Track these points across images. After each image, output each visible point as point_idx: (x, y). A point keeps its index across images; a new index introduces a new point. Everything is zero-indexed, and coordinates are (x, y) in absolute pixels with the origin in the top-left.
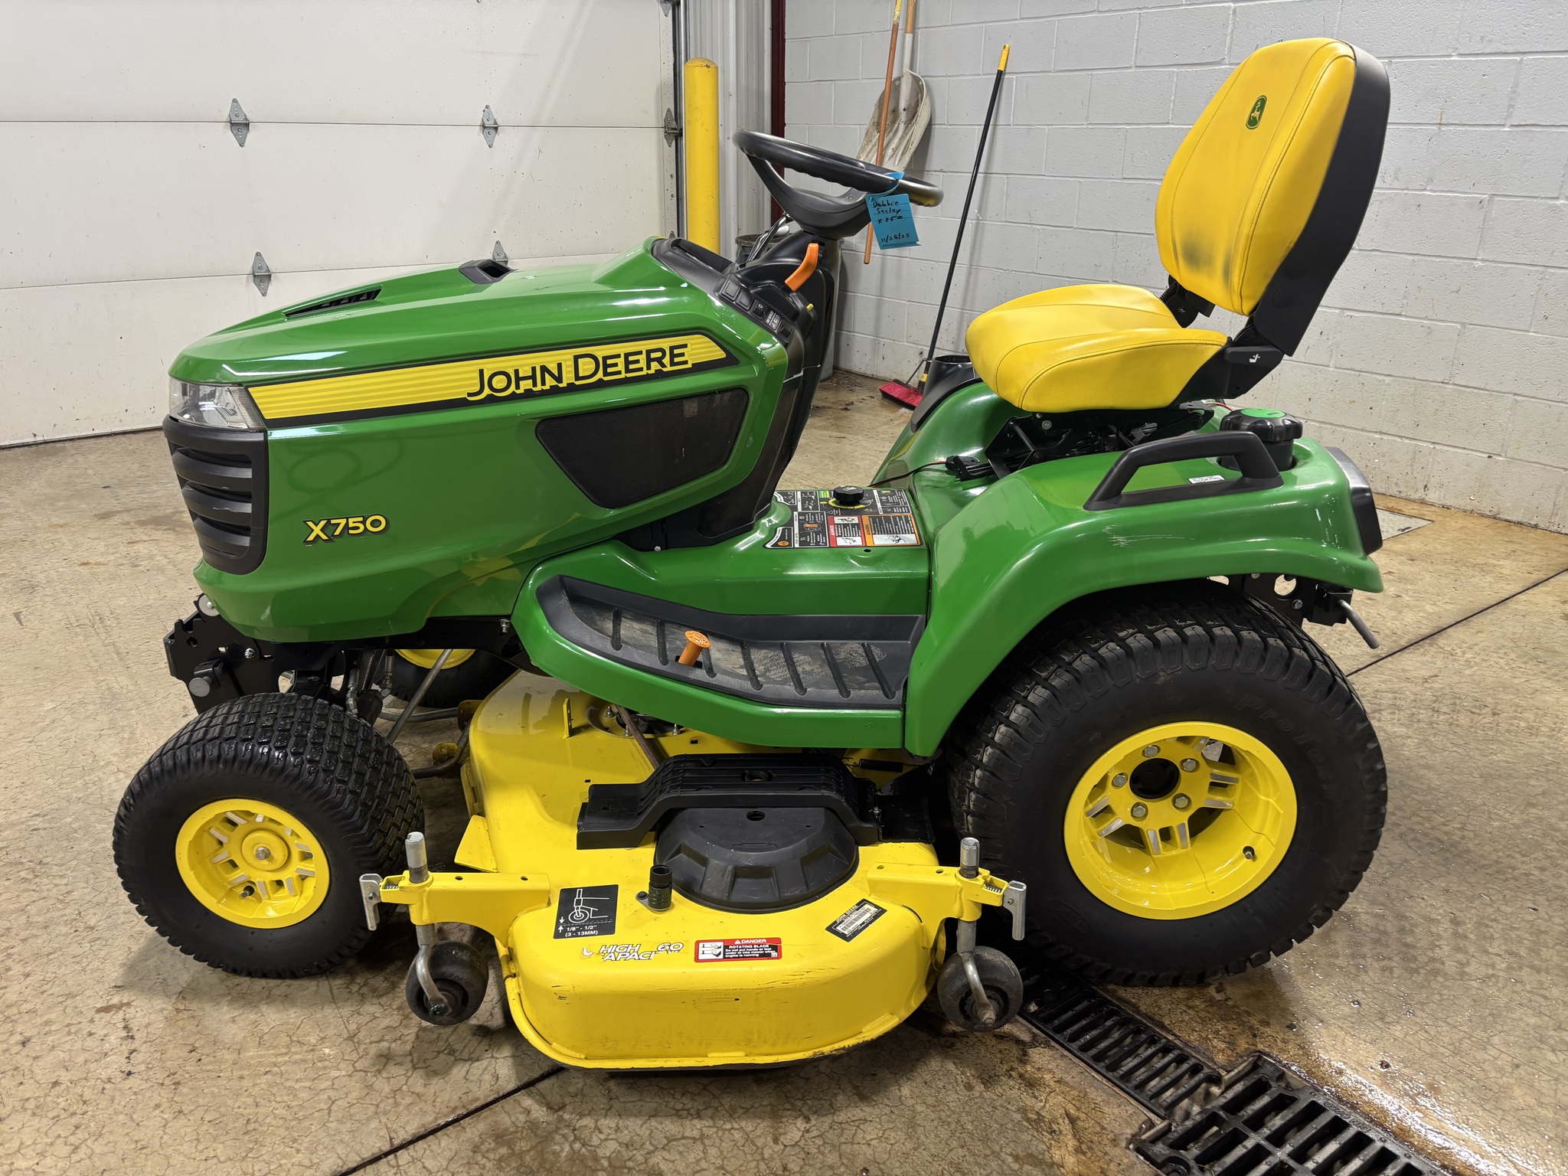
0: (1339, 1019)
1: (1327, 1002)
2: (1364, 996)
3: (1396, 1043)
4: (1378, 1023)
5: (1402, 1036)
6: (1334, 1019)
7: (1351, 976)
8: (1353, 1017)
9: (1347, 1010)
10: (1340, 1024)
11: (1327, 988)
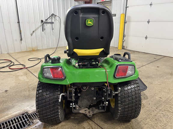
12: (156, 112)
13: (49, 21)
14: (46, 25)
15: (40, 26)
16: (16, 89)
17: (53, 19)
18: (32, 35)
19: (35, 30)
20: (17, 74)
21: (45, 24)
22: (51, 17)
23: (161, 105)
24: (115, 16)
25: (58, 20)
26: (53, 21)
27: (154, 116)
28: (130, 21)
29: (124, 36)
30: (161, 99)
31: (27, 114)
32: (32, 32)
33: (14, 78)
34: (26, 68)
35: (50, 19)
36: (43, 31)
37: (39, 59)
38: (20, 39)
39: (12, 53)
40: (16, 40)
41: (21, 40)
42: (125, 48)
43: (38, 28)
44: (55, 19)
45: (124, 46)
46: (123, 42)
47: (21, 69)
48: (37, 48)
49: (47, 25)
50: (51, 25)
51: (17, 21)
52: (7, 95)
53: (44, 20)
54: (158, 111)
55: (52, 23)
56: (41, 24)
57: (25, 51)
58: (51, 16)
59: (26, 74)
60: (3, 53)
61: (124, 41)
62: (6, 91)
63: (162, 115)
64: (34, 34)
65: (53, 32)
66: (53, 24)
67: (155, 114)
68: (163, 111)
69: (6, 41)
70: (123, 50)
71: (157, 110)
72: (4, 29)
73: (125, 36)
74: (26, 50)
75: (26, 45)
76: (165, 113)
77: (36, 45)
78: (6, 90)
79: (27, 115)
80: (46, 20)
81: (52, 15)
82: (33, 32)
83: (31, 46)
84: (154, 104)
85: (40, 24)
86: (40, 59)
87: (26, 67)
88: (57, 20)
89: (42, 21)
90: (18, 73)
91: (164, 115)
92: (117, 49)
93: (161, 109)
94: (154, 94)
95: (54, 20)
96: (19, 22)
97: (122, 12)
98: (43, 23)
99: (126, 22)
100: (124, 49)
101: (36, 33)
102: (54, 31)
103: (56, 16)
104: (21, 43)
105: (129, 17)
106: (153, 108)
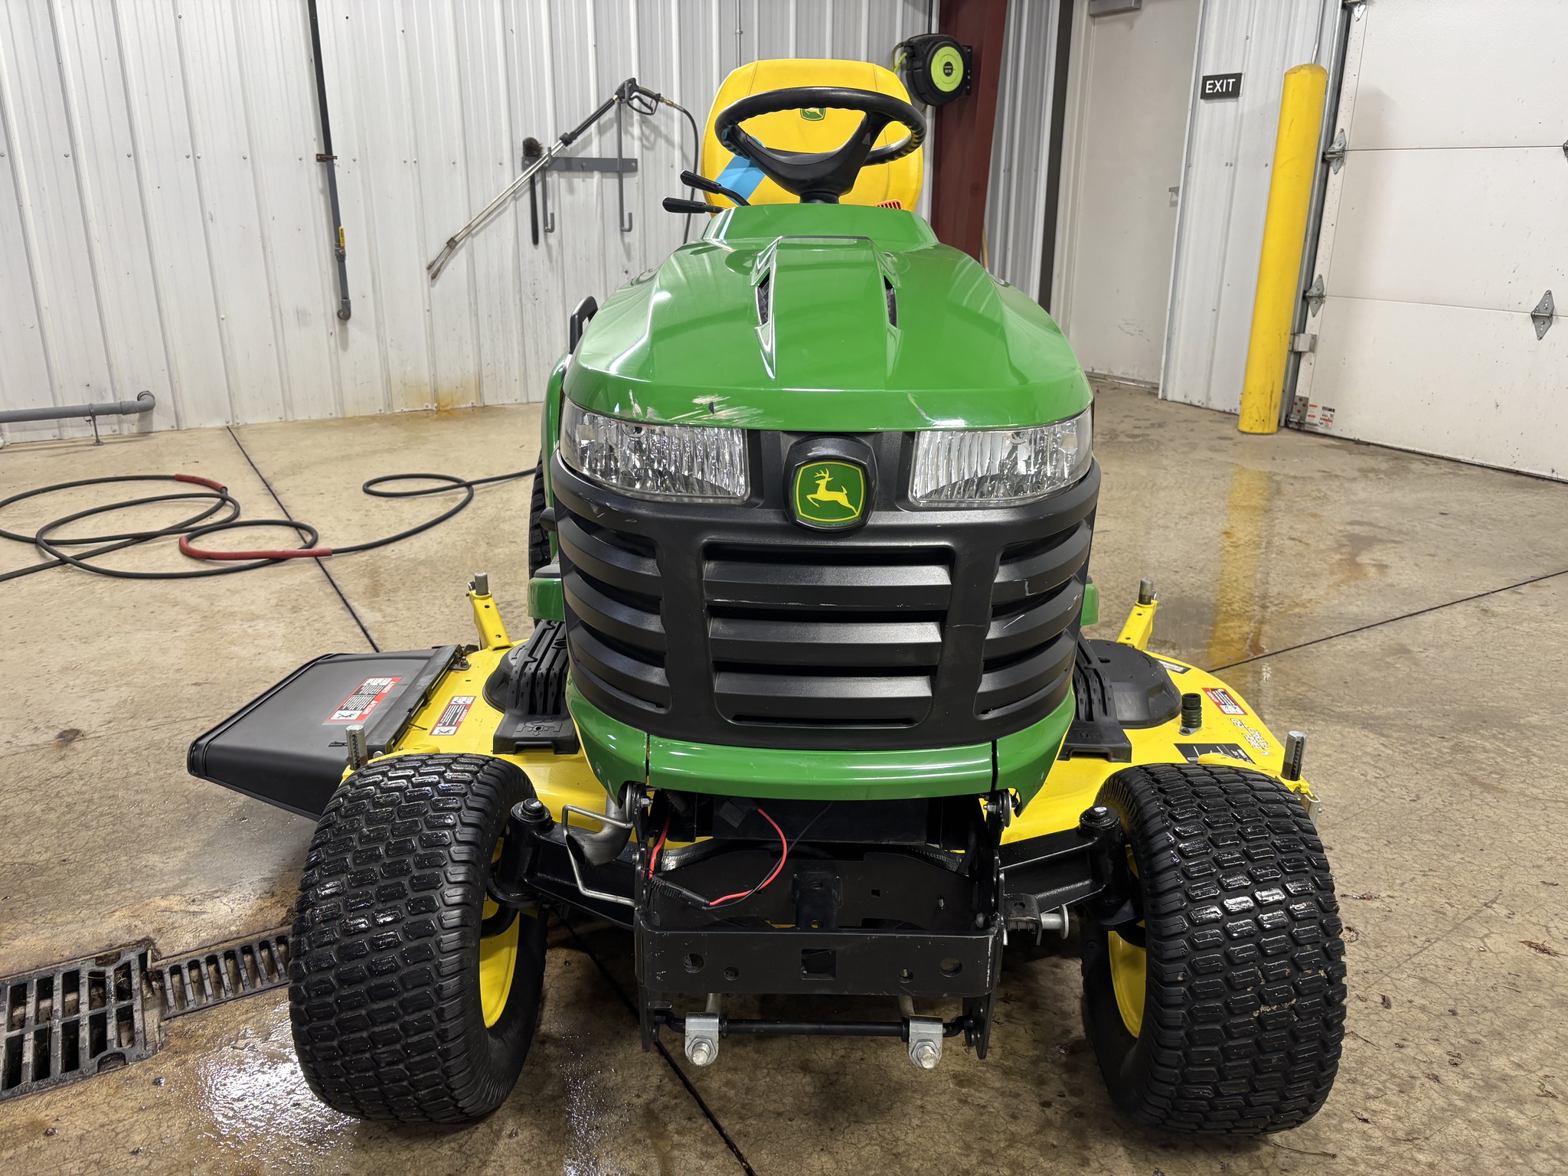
0: (133, 1125)
1: (160, 1126)
2: (139, 1164)
3: (62, 1158)
4: (96, 1156)
5: (63, 1168)
6: (137, 1121)
7: (174, 1169)
8: (124, 1138)
9: (137, 1138)
10: (126, 1122)
11: (178, 1137)
12: (1428, 1099)
13: (594, 152)
14: (563, 182)
15: (515, 194)
16: (155, 728)
17: (636, 130)
18: (434, 271)
19: (470, 230)
20: (224, 603)
21: (553, 178)
22: (611, 113)
23: (1522, 1024)
24: (1234, 93)
25: (677, 139)
26: (633, 149)
27: (1396, 1141)
28: (1375, 148)
29: (1308, 297)
30: (1542, 966)
31: (143, 958)
32: (436, 247)
33: (183, 631)
34: (318, 557)
35: (601, 131)
36: (536, 241)
37: (460, 484)
38: (332, 305)
39: (261, 430)
40: (301, 315)
41: (344, 313)
42: (1315, 416)
43: (497, 209)
44: (655, 130)
45: (1304, 402)
46: (1299, 355)
47: (275, 559)
48: (480, 395)
49: (571, 190)
50: (612, 182)
51: (315, 148)
52: (59, 768)
53: (550, 143)
54: (1463, 1086)
55: (621, 167)
56: (523, 177)
57: (374, 411)
58: (611, 103)
59: (295, 610)
60: (191, 421)
61: (1302, 344)
62: (69, 736)
63: (1493, 1139)
64: (459, 262)
65: (628, 250)
66: (630, 182)
67: (1417, 1119)
68: (1518, 1102)
69: (220, 320)
70: (1289, 437)
71: (1449, 1076)
72: (206, 219)
73: (1321, 297)
74: (378, 408)
75: (385, 360)
76: (1537, 1120)
77: (471, 367)
78: (72, 726)
79: (135, 966)
80: (567, 140)
81: (620, 92)
82: (452, 244)
83: (426, 376)
84: (1437, 1008)
85: (511, 174)
86: (469, 485)
87: (320, 546)
88: (669, 142)
89: (532, 149)
90: (233, 592)
91: (1521, 1151)
92: (1227, 429)
93: (1504, 1078)
94: (1477, 903)
95: (643, 136)
96: (326, 157)
97: (1302, 52)
98: (543, 170)
99: (1340, 156)
100: (1301, 428)
101: (471, 255)
102: (633, 237)
103: (657, 98)
104: (344, 344)
105: (1376, 101)
106: (1410, 1051)
